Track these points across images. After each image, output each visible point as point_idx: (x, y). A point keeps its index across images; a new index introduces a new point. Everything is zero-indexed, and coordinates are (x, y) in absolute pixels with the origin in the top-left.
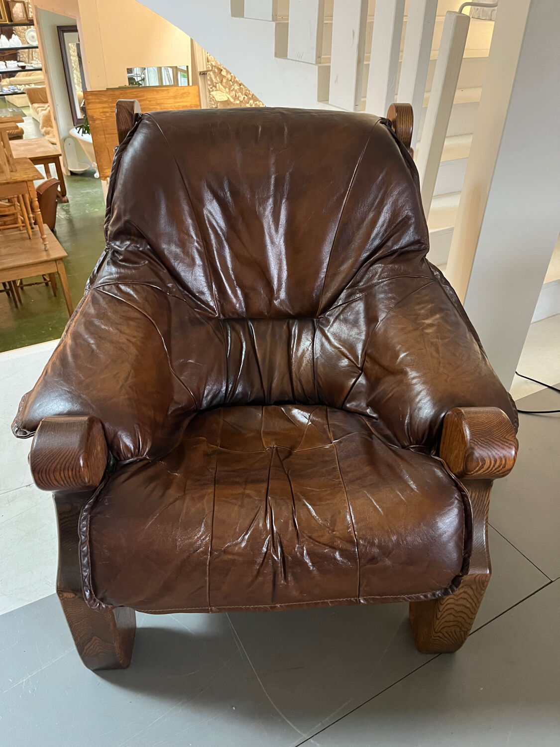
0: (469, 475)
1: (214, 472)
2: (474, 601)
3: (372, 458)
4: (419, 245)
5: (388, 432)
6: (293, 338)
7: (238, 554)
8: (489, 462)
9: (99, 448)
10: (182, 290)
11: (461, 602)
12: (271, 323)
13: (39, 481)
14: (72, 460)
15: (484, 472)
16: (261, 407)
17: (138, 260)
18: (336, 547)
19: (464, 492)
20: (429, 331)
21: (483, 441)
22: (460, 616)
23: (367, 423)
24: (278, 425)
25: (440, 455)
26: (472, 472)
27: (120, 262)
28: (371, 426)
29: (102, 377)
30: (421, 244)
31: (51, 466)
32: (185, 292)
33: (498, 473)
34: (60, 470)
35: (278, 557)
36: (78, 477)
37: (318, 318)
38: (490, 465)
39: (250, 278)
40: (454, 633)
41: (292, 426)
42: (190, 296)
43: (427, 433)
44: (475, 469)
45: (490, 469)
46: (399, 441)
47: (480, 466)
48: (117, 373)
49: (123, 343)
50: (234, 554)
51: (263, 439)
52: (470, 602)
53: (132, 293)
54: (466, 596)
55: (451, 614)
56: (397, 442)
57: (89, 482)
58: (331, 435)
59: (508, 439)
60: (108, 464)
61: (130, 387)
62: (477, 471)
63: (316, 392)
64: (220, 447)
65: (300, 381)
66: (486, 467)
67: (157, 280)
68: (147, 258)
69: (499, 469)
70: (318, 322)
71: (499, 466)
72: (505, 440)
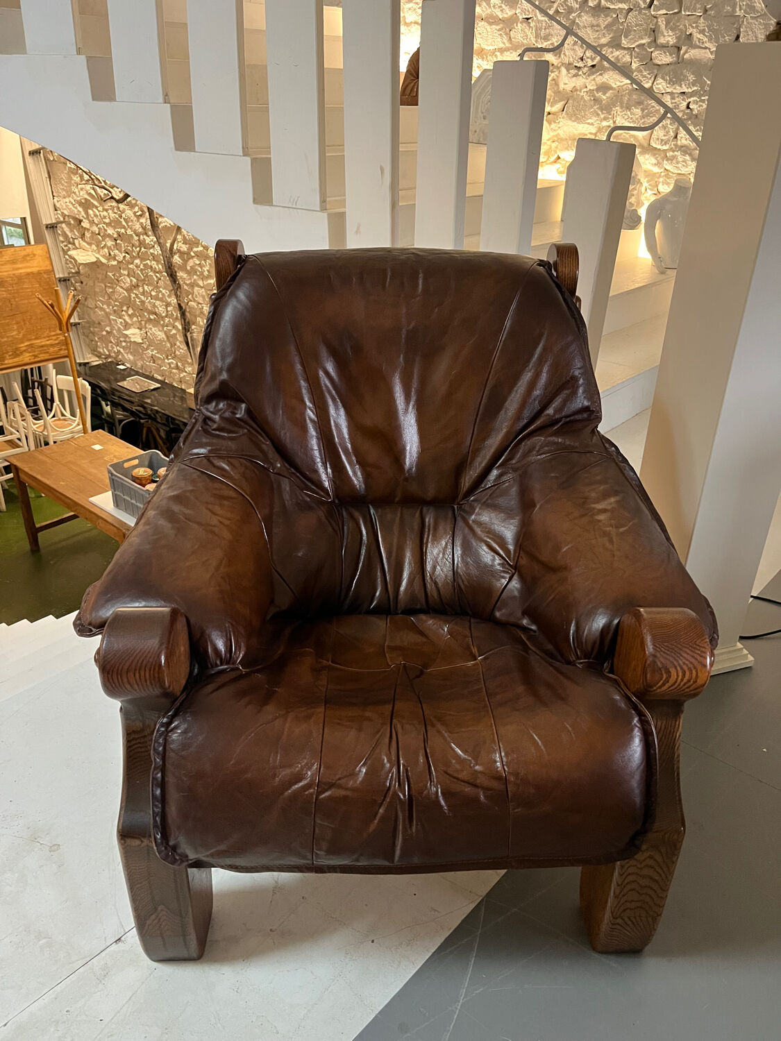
0: (652, 691)
1: (325, 689)
2: (664, 872)
3: (528, 677)
4: (589, 413)
5: (550, 647)
6: (427, 530)
7: (354, 790)
8: (675, 674)
9: (182, 649)
10: (289, 467)
11: (646, 872)
12: (400, 509)
13: (108, 684)
14: (150, 657)
15: (670, 687)
16: (385, 616)
17: (236, 429)
18: (479, 785)
19: (645, 716)
20: (601, 517)
21: (667, 647)
22: (646, 894)
23: (523, 636)
24: (408, 638)
25: (615, 672)
26: (655, 688)
27: (213, 432)
28: (528, 639)
29: (187, 564)
30: (592, 414)
31: (124, 664)
32: (292, 470)
33: (687, 690)
34: (135, 670)
35: (404, 795)
36: (157, 679)
37: (459, 504)
38: (677, 679)
39: (373, 453)
40: (638, 918)
41: (424, 640)
42: (298, 475)
43: (598, 643)
44: (658, 683)
45: (677, 684)
46: (562, 655)
47: (664, 679)
48: (206, 561)
49: (214, 526)
50: (347, 789)
51: (387, 655)
52: (658, 873)
53: (227, 468)
54: (651, 862)
55: (633, 890)
56: (559, 657)
57: (169, 686)
58: (475, 650)
59: (699, 646)
60: (191, 671)
61: (222, 577)
62: (660, 687)
63: (457, 599)
64: (332, 662)
65: (436, 583)
66: (672, 681)
67: (257, 453)
68: (245, 426)
69: (690, 684)
70: (460, 509)
71: (689, 681)
72: (695, 646)
